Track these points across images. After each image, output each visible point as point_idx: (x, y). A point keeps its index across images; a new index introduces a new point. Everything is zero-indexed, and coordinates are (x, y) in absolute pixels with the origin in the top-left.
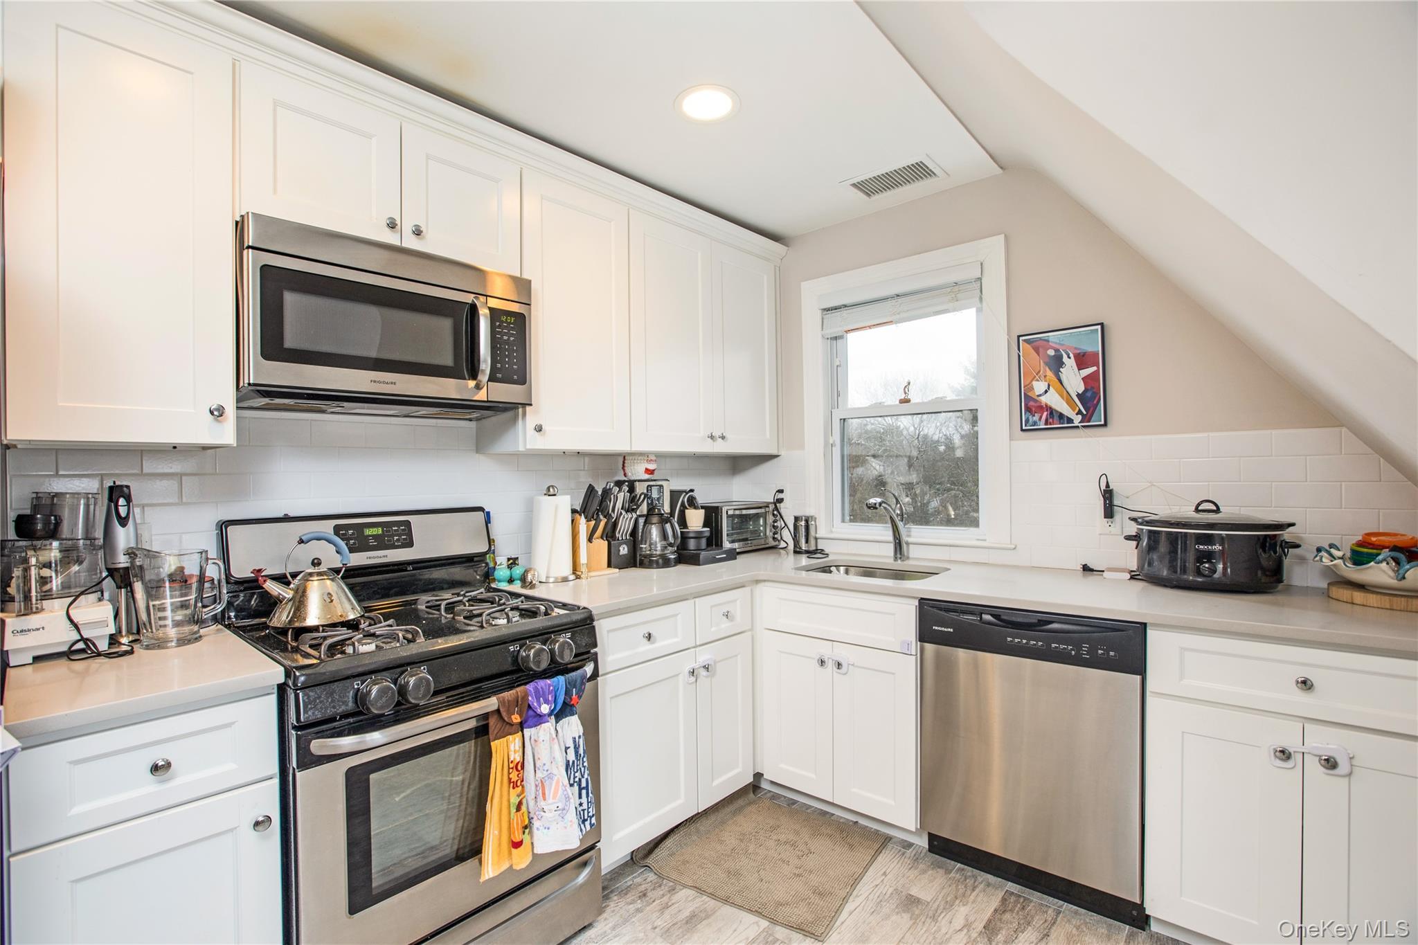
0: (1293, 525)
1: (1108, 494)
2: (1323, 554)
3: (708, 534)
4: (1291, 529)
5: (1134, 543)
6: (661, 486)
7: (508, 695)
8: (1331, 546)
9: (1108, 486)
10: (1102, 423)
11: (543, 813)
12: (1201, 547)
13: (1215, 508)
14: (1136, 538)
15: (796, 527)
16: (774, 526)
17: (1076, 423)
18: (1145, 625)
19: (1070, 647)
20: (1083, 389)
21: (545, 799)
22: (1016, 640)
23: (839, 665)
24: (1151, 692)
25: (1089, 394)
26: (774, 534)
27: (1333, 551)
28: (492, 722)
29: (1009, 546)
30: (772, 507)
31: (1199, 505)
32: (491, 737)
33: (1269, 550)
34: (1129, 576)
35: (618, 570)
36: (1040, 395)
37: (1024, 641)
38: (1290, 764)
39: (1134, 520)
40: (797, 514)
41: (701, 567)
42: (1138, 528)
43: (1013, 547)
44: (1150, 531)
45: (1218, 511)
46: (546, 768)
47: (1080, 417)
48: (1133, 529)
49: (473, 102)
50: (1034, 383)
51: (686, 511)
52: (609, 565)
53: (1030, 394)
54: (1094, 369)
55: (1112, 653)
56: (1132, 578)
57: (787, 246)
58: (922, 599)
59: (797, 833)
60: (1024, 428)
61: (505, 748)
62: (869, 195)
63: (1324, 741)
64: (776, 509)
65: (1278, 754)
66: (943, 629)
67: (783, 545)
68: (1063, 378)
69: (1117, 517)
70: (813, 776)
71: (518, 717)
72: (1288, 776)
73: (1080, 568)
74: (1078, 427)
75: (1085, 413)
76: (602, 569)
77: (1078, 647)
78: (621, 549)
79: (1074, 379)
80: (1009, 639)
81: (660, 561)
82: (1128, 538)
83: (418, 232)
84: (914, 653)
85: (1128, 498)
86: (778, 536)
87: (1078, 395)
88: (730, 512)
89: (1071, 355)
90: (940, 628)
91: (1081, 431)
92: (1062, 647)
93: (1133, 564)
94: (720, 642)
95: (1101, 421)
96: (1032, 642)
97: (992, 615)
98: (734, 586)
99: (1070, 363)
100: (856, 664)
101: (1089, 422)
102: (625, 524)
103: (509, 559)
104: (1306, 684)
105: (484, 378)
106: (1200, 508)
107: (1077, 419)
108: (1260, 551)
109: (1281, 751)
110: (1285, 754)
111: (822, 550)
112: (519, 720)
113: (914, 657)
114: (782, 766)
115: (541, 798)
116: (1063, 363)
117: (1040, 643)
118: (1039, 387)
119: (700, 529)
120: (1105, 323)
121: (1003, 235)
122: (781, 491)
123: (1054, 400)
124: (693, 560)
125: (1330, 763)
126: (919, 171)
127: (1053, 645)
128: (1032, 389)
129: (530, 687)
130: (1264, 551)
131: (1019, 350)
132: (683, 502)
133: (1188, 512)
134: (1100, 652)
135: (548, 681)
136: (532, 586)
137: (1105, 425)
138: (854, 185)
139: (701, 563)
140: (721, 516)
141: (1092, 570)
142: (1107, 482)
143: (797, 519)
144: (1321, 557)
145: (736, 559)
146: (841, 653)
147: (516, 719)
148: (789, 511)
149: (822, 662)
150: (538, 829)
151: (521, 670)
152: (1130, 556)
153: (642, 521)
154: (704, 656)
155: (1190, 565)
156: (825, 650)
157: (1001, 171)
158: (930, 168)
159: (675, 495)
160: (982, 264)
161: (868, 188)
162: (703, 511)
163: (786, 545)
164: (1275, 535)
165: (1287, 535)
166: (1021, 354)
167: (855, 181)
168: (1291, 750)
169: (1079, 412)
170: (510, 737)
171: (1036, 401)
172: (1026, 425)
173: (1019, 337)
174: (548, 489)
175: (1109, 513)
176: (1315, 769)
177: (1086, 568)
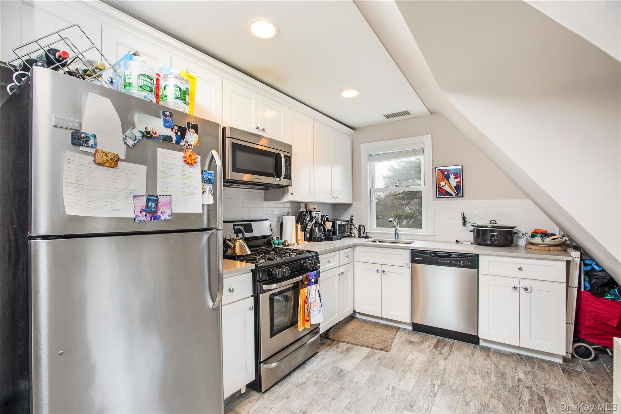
0: (516, 227)
1: (464, 218)
2: (524, 235)
3: (333, 230)
4: (516, 228)
5: (472, 233)
6: (319, 214)
7: (304, 275)
8: (526, 233)
9: (464, 215)
10: (462, 196)
11: (313, 312)
12: (492, 233)
13: (495, 222)
14: (473, 231)
15: (359, 229)
16: (350, 228)
17: (454, 196)
18: (478, 255)
19: (457, 262)
20: (456, 185)
21: (314, 307)
22: (441, 261)
23: (384, 272)
24: (481, 274)
25: (458, 187)
26: (351, 231)
27: (526, 235)
28: (300, 284)
29: (433, 235)
30: (350, 222)
31: (490, 221)
32: (300, 289)
33: (510, 234)
34: (471, 243)
35: (308, 242)
36: (442, 187)
37: (444, 261)
38: (516, 290)
39: (473, 226)
40: (360, 224)
41: (333, 241)
42: (474, 228)
43: (434, 235)
44: (477, 229)
45: (496, 223)
46: (314, 298)
47: (455, 194)
48: (472, 228)
49: (276, 87)
50: (441, 183)
51: (326, 222)
52: (304, 241)
53: (439, 186)
54: (460, 179)
55: (469, 263)
56: (472, 244)
57: (355, 131)
58: (411, 249)
59: (370, 327)
60: (438, 197)
61: (303, 292)
62: (387, 118)
63: (525, 284)
64: (352, 222)
65: (513, 288)
66: (419, 259)
67: (353, 235)
68: (450, 181)
69: (467, 225)
70: (375, 309)
71: (306, 282)
72: (515, 294)
73: (455, 241)
74: (454, 197)
75: (456, 193)
76: (303, 242)
77: (460, 262)
78: (308, 235)
79: (453, 182)
80: (439, 261)
81: (320, 239)
82: (471, 231)
83: (264, 130)
84: (409, 267)
85: (469, 219)
86: (352, 232)
87: (455, 187)
88: (339, 223)
89: (452, 174)
90: (418, 259)
91: (455, 198)
92: (455, 262)
93: (472, 240)
94: (346, 265)
95: (461, 195)
96: (446, 261)
97: (434, 254)
98: (347, 247)
99: (452, 177)
100: (390, 271)
101: (458, 195)
102: (309, 227)
103: (276, 237)
104: (520, 269)
105: (282, 178)
106: (491, 222)
107: (454, 195)
108: (508, 235)
109: (514, 287)
110: (515, 288)
111: (368, 237)
112: (307, 283)
113: (409, 268)
114: (363, 307)
115: (313, 307)
116: (450, 177)
117: (449, 262)
118: (442, 184)
119: (331, 229)
120: (463, 165)
121: (431, 135)
122: (352, 216)
123: (447, 188)
124: (330, 239)
125: (526, 289)
126: (407, 113)
127: (452, 262)
128: (440, 184)
129: (309, 273)
130: (509, 235)
131: (436, 172)
132: (324, 219)
133: (487, 223)
134: (466, 263)
135: (313, 272)
136: (288, 246)
137: (463, 196)
138: (384, 115)
139: (333, 240)
140: (336, 224)
141: (459, 242)
142: (464, 214)
143: (360, 226)
144: (524, 236)
145: (342, 239)
146: (385, 268)
147: (306, 283)
148: (356, 223)
149: (378, 271)
150: (312, 317)
151: (305, 269)
152: (471, 237)
153: (313, 225)
154: (342, 270)
155: (489, 239)
156: (379, 267)
157: (430, 114)
158: (409, 112)
159: (322, 216)
160: (424, 143)
161: (387, 116)
162: (331, 222)
163: (354, 235)
164: (511, 230)
165: (514, 230)
166: (437, 173)
167: (385, 114)
168: (517, 287)
169: (455, 192)
170: (305, 288)
171: (441, 188)
172: (438, 196)
173: (436, 167)
174: (288, 214)
175: (464, 224)
176: (523, 291)
177: (457, 241)
